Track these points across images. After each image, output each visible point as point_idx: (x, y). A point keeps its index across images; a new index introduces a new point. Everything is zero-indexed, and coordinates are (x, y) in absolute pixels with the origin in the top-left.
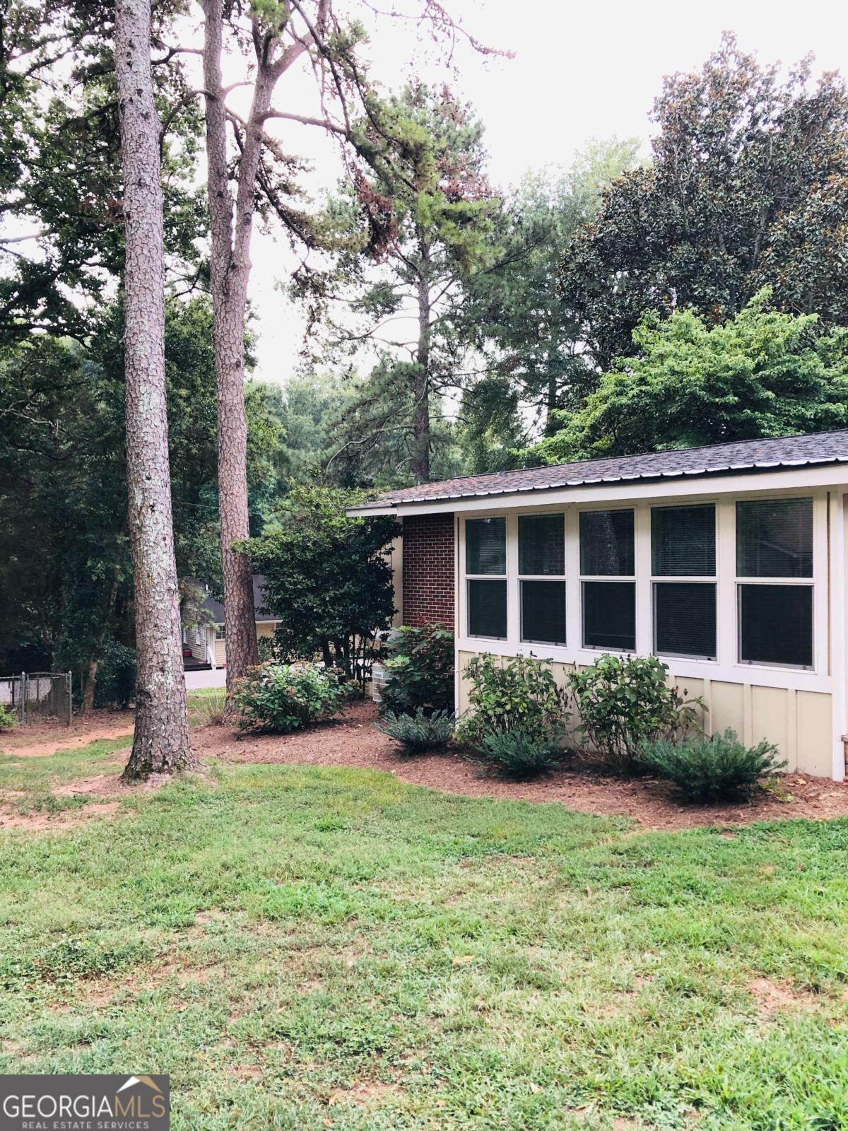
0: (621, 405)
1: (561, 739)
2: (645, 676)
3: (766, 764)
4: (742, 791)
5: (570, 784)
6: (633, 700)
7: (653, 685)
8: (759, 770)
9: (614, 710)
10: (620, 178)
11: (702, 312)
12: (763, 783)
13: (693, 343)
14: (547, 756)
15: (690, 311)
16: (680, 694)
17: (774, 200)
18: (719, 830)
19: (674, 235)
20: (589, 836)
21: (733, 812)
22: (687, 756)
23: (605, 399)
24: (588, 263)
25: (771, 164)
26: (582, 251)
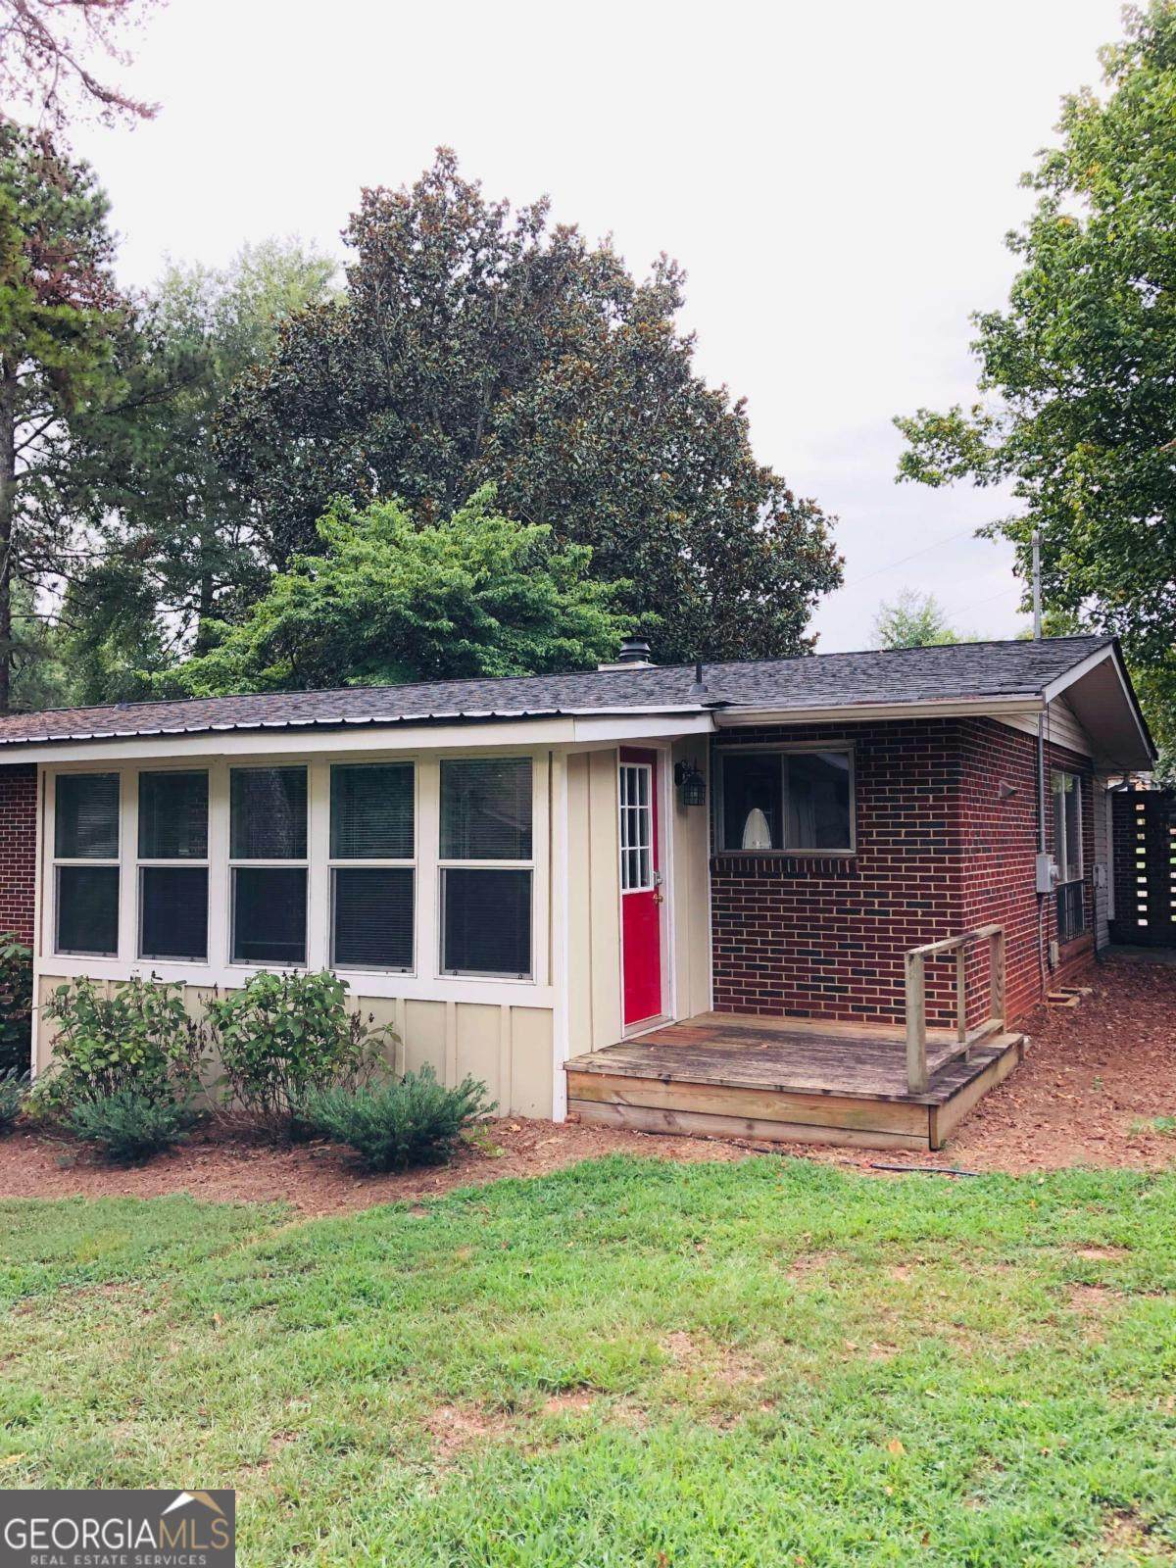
0: (301, 621)
1: (194, 1098)
2: (317, 999)
3: (471, 1109)
4: (441, 1148)
5: (204, 1163)
6: (297, 1034)
7: (327, 1011)
8: (462, 1117)
9: (273, 1051)
10: (304, 311)
11: (410, 506)
12: (467, 1135)
13: (397, 546)
14: (170, 1126)
15: (394, 503)
16: (363, 1021)
17: (501, 373)
18: (408, 1206)
19: (374, 400)
20: (227, 1238)
21: (427, 1179)
22: (368, 1108)
23: (278, 610)
24: (257, 420)
25: (496, 328)
26: (249, 403)
